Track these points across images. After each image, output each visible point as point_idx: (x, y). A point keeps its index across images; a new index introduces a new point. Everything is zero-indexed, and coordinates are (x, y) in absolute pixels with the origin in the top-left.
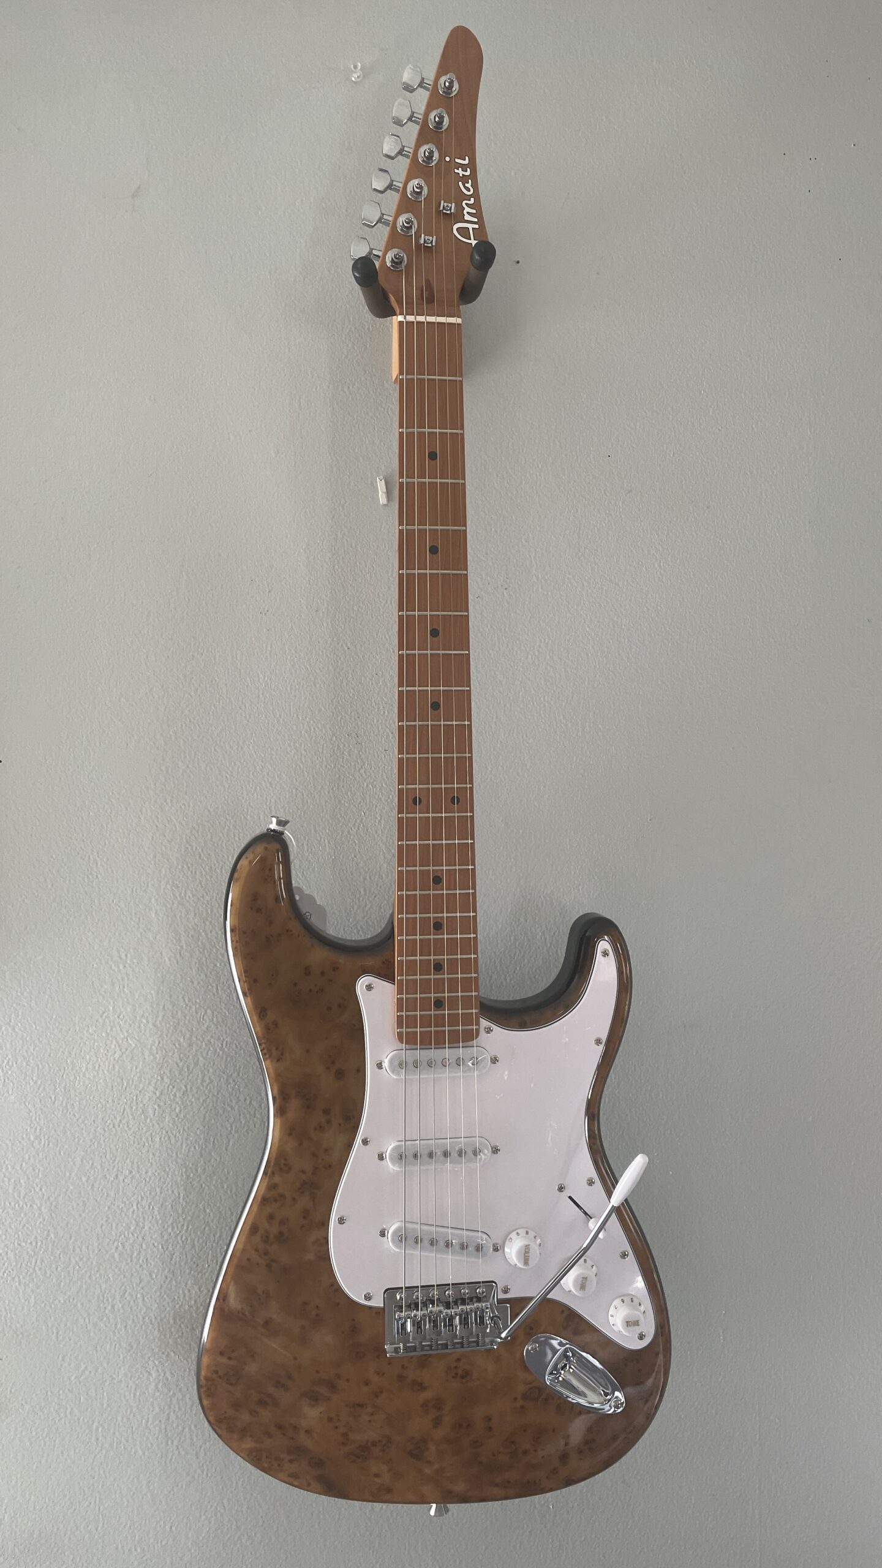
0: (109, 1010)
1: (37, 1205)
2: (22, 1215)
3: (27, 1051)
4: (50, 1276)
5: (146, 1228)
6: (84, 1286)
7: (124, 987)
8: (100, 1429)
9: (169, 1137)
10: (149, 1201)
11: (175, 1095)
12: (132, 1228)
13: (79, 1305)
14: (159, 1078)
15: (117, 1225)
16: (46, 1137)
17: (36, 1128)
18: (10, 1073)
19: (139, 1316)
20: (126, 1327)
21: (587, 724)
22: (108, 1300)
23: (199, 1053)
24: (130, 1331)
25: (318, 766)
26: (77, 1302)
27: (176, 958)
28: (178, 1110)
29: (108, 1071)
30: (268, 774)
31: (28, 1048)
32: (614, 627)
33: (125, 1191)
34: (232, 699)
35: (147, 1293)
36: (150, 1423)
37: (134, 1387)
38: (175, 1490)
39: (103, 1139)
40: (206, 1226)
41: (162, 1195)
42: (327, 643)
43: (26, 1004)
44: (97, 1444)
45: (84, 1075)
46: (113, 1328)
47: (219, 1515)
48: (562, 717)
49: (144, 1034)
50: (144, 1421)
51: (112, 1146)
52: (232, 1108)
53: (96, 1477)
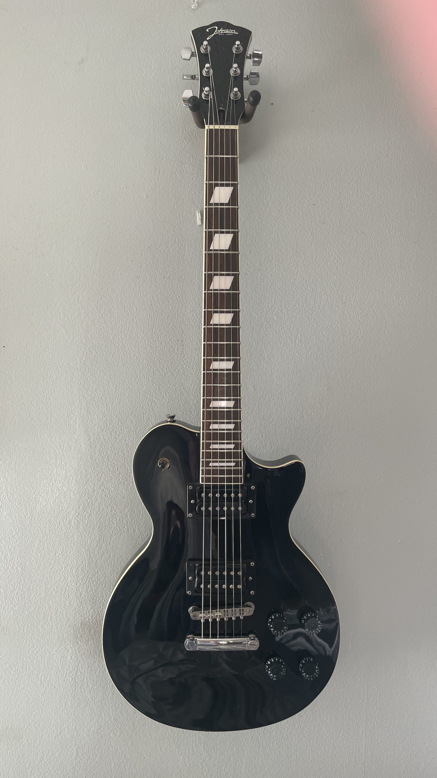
0: (54, 472)
1: (15, 566)
2: (8, 571)
3: (13, 491)
4: (21, 601)
5: (69, 580)
6: (37, 607)
7: (62, 461)
8: (43, 677)
9: (82, 536)
10: (71, 567)
11: (85, 516)
12: (62, 580)
13: (35, 616)
14: (78, 507)
15: (55, 577)
16: (21, 533)
17: (16, 529)
18: (4, 501)
19: (64, 623)
20: (57, 628)
21: (297, 340)
22: (49, 614)
23: (97, 495)
24: (59, 630)
25: (162, 356)
26: (33, 615)
27: (88, 448)
28: (86, 523)
29: (52, 502)
30: (137, 358)
31: (13, 489)
32: (313, 292)
33: (59, 561)
34: (120, 320)
35: (68, 612)
36: (67, 675)
37: (60, 657)
38: (79, 709)
39: (49, 535)
40: (98, 580)
41: (77, 565)
42: (168, 294)
43: (13, 468)
44: (41, 684)
45: (41, 503)
46: (51, 628)
47: (99, 721)
48: (284, 336)
49: (71, 485)
50: (64, 674)
51: (53, 539)
52: (113, 523)
53: (40, 701)
